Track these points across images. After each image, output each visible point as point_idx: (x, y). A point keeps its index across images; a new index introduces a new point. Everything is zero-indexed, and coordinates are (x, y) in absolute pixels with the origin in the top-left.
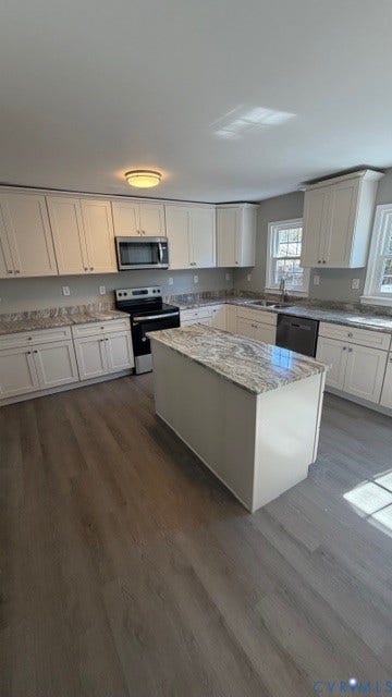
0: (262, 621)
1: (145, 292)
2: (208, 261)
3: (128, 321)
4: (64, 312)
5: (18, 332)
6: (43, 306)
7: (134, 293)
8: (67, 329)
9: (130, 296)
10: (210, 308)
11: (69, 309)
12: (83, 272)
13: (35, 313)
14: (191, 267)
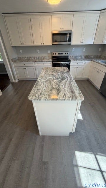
1: (62, 54)
2: (90, 41)
3: (52, 63)
4: (38, 58)
5: (21, 62)
6: (32, 55)
7: (59, 54)
8: (34, 63)
9: (57, 55)
10: (84, 62)
11: (39, 57)
12: (41, 45)
13: (30, 57)
14: (81, 44)
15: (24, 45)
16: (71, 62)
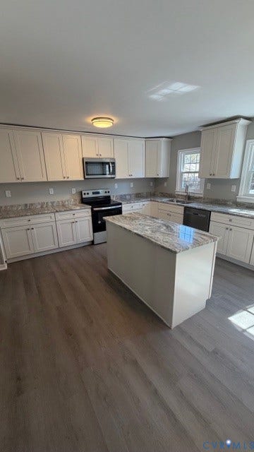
0: (181, 392)
1: (98, 193)
2: (140, 174)
3: (90, 210)
4: (50, 204)
5: (22, 216)
6: (37, 200)
7: (93, 193)
8: (53, 215)
9: (91, 195)
10: (141, 204)
11: (53, 203)
12: (63, 180)
13: (32, 205)
14: (129, 177)
15: (23, 181)
16: (123, 206)
